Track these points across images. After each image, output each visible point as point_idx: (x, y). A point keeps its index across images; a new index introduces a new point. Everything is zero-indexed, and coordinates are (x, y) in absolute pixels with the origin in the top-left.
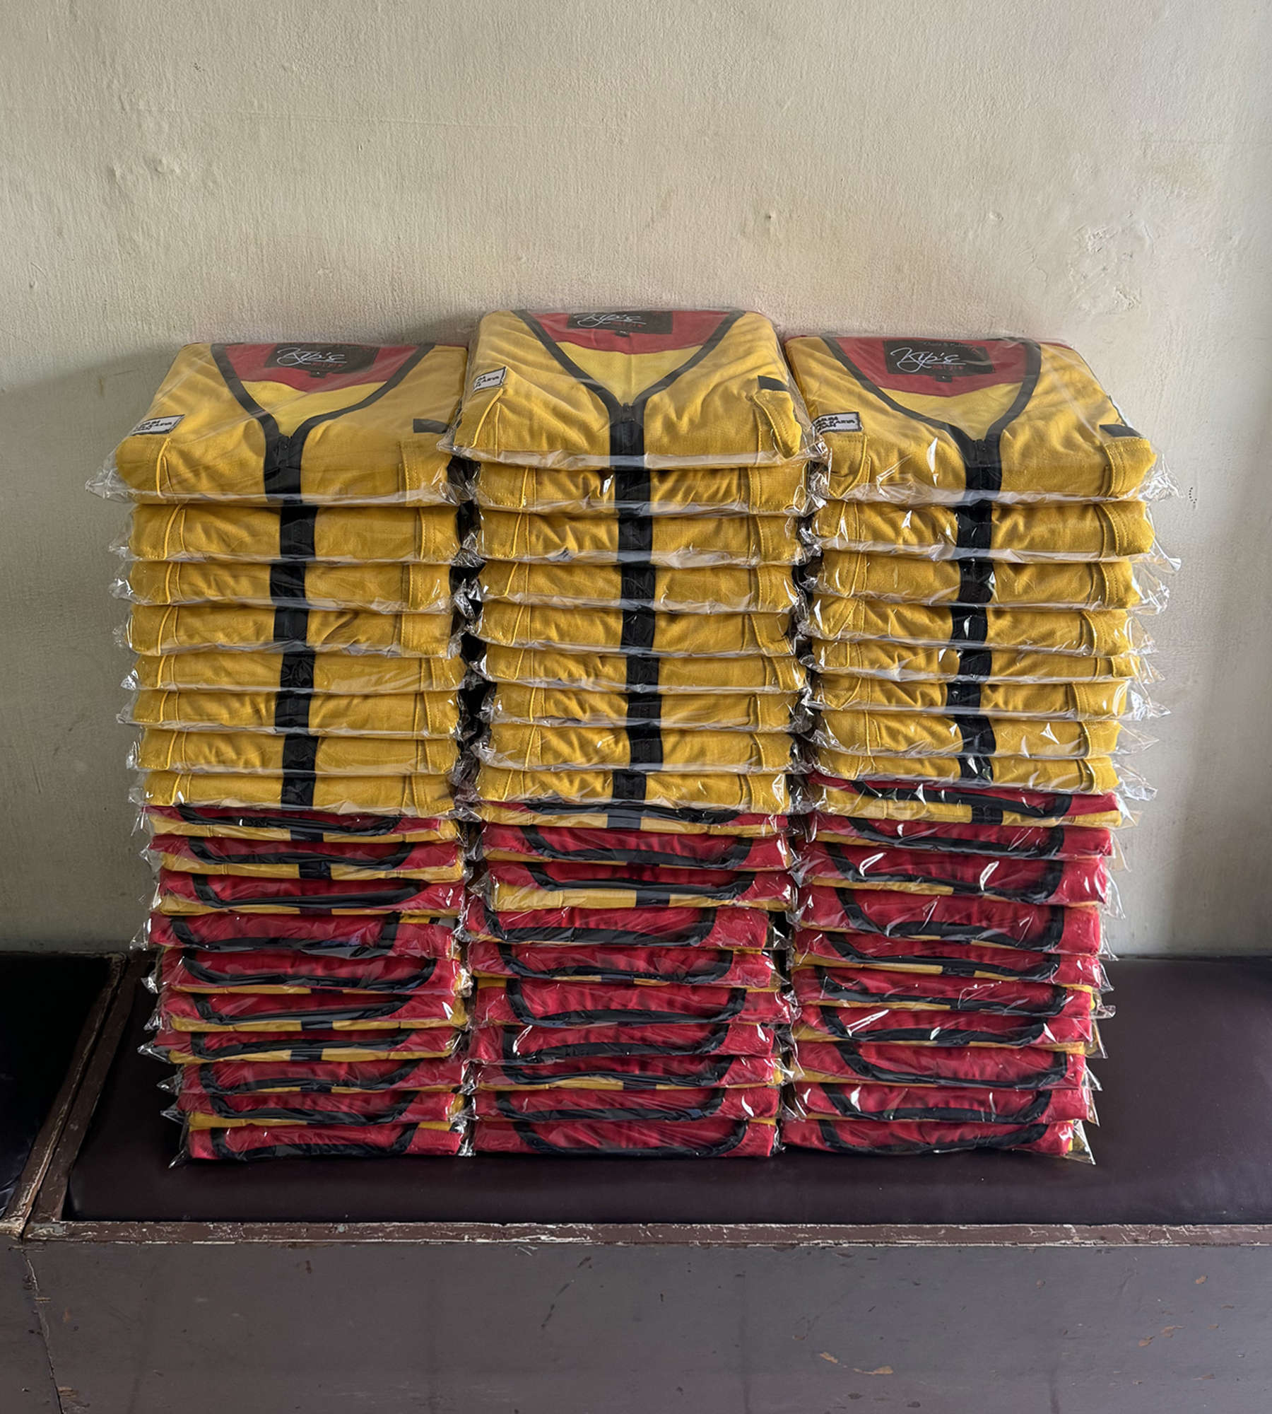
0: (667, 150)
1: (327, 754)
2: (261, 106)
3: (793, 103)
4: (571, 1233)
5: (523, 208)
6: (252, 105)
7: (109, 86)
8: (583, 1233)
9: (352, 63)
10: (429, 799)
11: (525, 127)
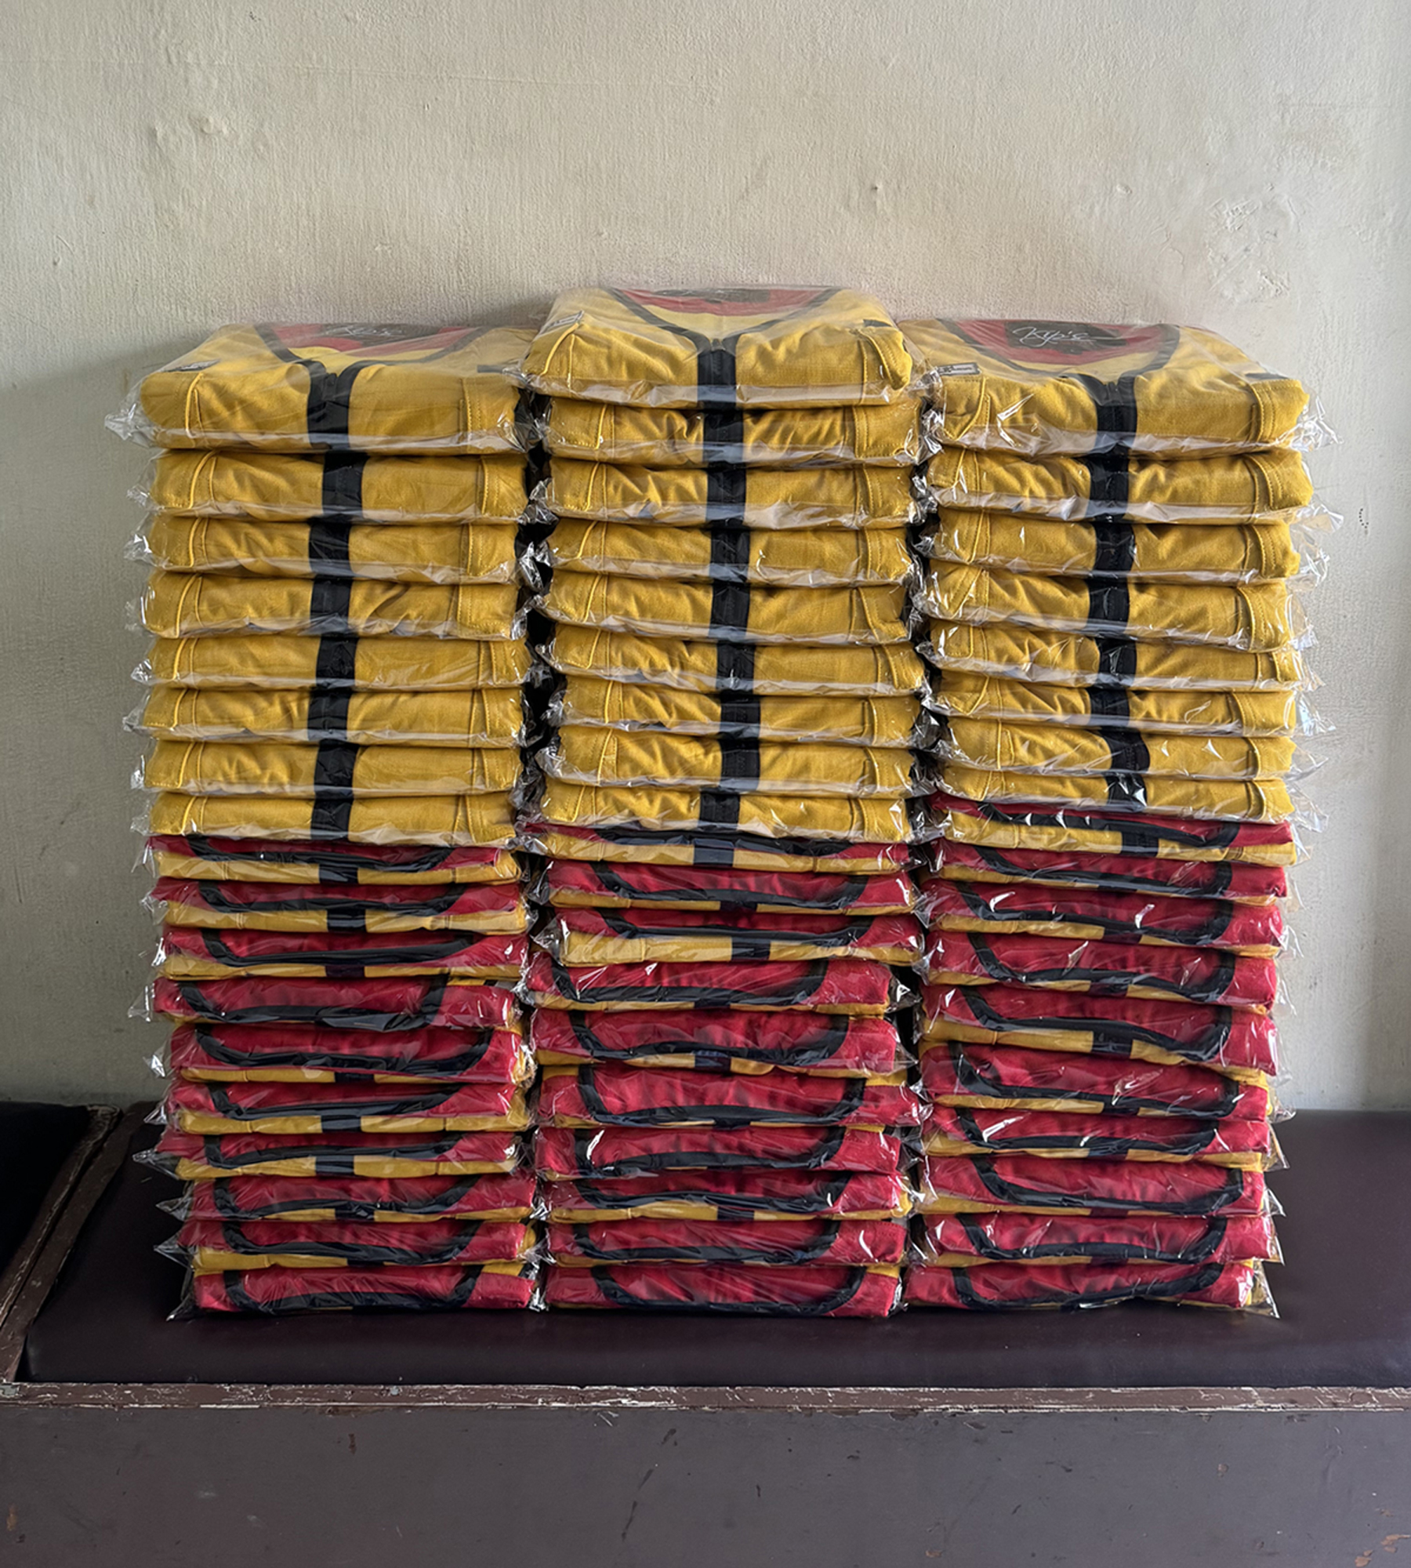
0: (762, 112)
1: (366, 765)
2: (320, 60)
3: (898, 60)
4: (653, 1397)
5: (604, 176)
6: (310, 59)
7: (155, 36)
8: (666, 1396)
9: (421, 13)
10: (485, 822)
11: (607, 87)
